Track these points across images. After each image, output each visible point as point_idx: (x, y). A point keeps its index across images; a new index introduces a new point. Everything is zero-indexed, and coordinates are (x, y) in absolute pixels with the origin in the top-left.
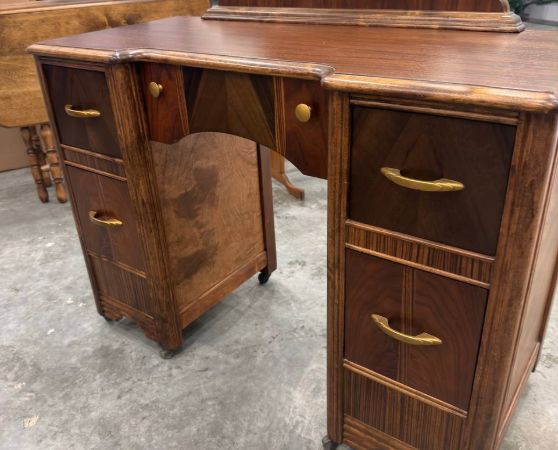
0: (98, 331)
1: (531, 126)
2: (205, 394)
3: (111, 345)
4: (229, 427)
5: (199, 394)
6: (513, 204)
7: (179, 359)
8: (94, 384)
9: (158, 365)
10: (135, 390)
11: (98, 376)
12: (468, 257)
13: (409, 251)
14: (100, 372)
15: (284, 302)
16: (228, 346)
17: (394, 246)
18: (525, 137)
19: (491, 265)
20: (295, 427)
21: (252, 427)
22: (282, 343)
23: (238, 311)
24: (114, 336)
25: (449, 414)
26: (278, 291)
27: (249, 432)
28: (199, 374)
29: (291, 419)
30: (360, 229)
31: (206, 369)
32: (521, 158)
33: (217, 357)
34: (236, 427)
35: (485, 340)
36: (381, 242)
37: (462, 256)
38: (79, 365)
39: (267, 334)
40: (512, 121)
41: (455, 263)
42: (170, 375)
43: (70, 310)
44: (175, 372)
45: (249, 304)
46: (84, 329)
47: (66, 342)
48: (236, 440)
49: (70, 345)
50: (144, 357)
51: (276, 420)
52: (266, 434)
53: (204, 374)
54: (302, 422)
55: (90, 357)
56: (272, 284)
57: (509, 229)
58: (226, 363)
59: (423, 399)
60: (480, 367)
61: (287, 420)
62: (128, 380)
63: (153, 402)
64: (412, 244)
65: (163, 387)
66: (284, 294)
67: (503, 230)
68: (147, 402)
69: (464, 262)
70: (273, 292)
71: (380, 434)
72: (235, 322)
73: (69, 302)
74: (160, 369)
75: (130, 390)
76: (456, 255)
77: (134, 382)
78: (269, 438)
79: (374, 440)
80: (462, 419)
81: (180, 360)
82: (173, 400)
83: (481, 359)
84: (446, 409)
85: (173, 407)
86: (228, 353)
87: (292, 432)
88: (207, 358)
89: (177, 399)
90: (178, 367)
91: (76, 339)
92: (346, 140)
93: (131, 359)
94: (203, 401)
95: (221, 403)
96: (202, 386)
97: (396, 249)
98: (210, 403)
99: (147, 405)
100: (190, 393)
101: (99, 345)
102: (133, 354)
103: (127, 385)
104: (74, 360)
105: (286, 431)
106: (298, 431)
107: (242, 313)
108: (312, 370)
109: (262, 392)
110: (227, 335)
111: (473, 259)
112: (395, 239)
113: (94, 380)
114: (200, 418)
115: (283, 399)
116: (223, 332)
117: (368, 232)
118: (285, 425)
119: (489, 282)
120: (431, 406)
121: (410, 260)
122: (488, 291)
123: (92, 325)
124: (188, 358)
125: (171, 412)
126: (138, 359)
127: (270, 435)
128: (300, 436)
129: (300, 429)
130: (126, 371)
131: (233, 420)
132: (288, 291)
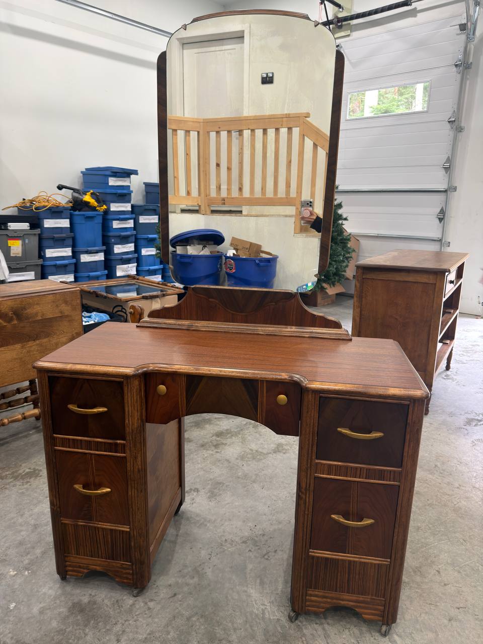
0: (60, 592)
1: (416, 405)
2: (187, 614)
3: (81, 600)
4: (219, 632)
5: (182, 615)
6: (409, 441)
7: (147, 594)
8: (88, 638)
9: (134, 604)
10: (127, 630)
11: (87, 630)
12: (388, 470)
13: (355, 472)
14: (86, 626)
15: (201, 524)
16: (180, 571)
17: (346, 471)
18: (413, 409)
19: (400, 473)
20: (263, 613)
21: (235, 625)
22: (218, 556)
23: (170, 542)
24: (78, 591)
25: (379, 564)
26: (191, 517)
27: (235, 630)
28: (171, 600)
29: (258, 609)
30: (324, 464)
31: (175, 595)
32: (412, 420)
33: (177, 583)
34: (225, 630)
35: (398, 514)
36: (338, 470)
37: (384, 471)
38: (63, 627)
39: (203, 553)
40: (407, 403)
41: (381, 475)
42: (149, 609)
43: (19, 581)
44: (151, 604)
45: (175, 533)
46: (45, 594)
47: (35, 610)
48: (230, 639)
49: (41, 612)
50: (117, 601)
51: (248, 614)
52: (248, 626)
53: (175, 598)
54: (265, 608)
55: (68, 617)
56: (183, 513)
57: (408, 453)
58: (187, 584)
59: (363, 560)
60: (396, 530)
61: (255, 611)
62: (116, 624)
63: (149, 634)
64: (356, 468)
65: (150, 620)
66: (198, 519)
67: (405, 454)
68: (145, 636)
69: (386, 473)
70: (188, 519)
71: (333, 594)
72: (174, 551)
73: (12, 573)
74: (137, 607)
75: (124, 631)
76: (382, 470)
77: (123, 625)
78: (252, 629)
79: (329, 600)
80: (387, 565)
81: (149, 593)
82: (164, 627)
83: (397, 526)
84: (378, 562)
85: (168, 633)
86: (184, 577)
87: (263, 618)
88: (170, 586)
89: (167, 625)
90: (151, 600)
91: (41, 605)
92: (317, 416)
93: (107, 606)
94: (188, 619)
95: (202, 616)
96: (180, 608)
97: (347, 473)
98: (194, 619)
99: (146, 638)
100: (174, 617)
101: (70, 604)
102: (106, 601)
103: (118, 628)
104: (54, 624)
105: (259, 619)
106: (267, 616)
107: (174, 543)
108: (251, 570)
109: (227, 597)
110: (174, 562)
111: (390, 471)
112: (347, 467)
113: (86, 635)
114: (194, 633)
115: (244, 598)
116: (169, 561)
117: (330, 465)
118: (257, 615)
119: (399, 482)
120: (368, 563)
121: (355, 477)
122: (399, 486)
123: (51, 588)
124: (154, 591)
125: (169, 636)
126: (113, 604)
127: (251, 626)
128: (270, 619)
129: (267, 614)
130: (110, 617)
131: (219, 626)
132: (198, 515)
